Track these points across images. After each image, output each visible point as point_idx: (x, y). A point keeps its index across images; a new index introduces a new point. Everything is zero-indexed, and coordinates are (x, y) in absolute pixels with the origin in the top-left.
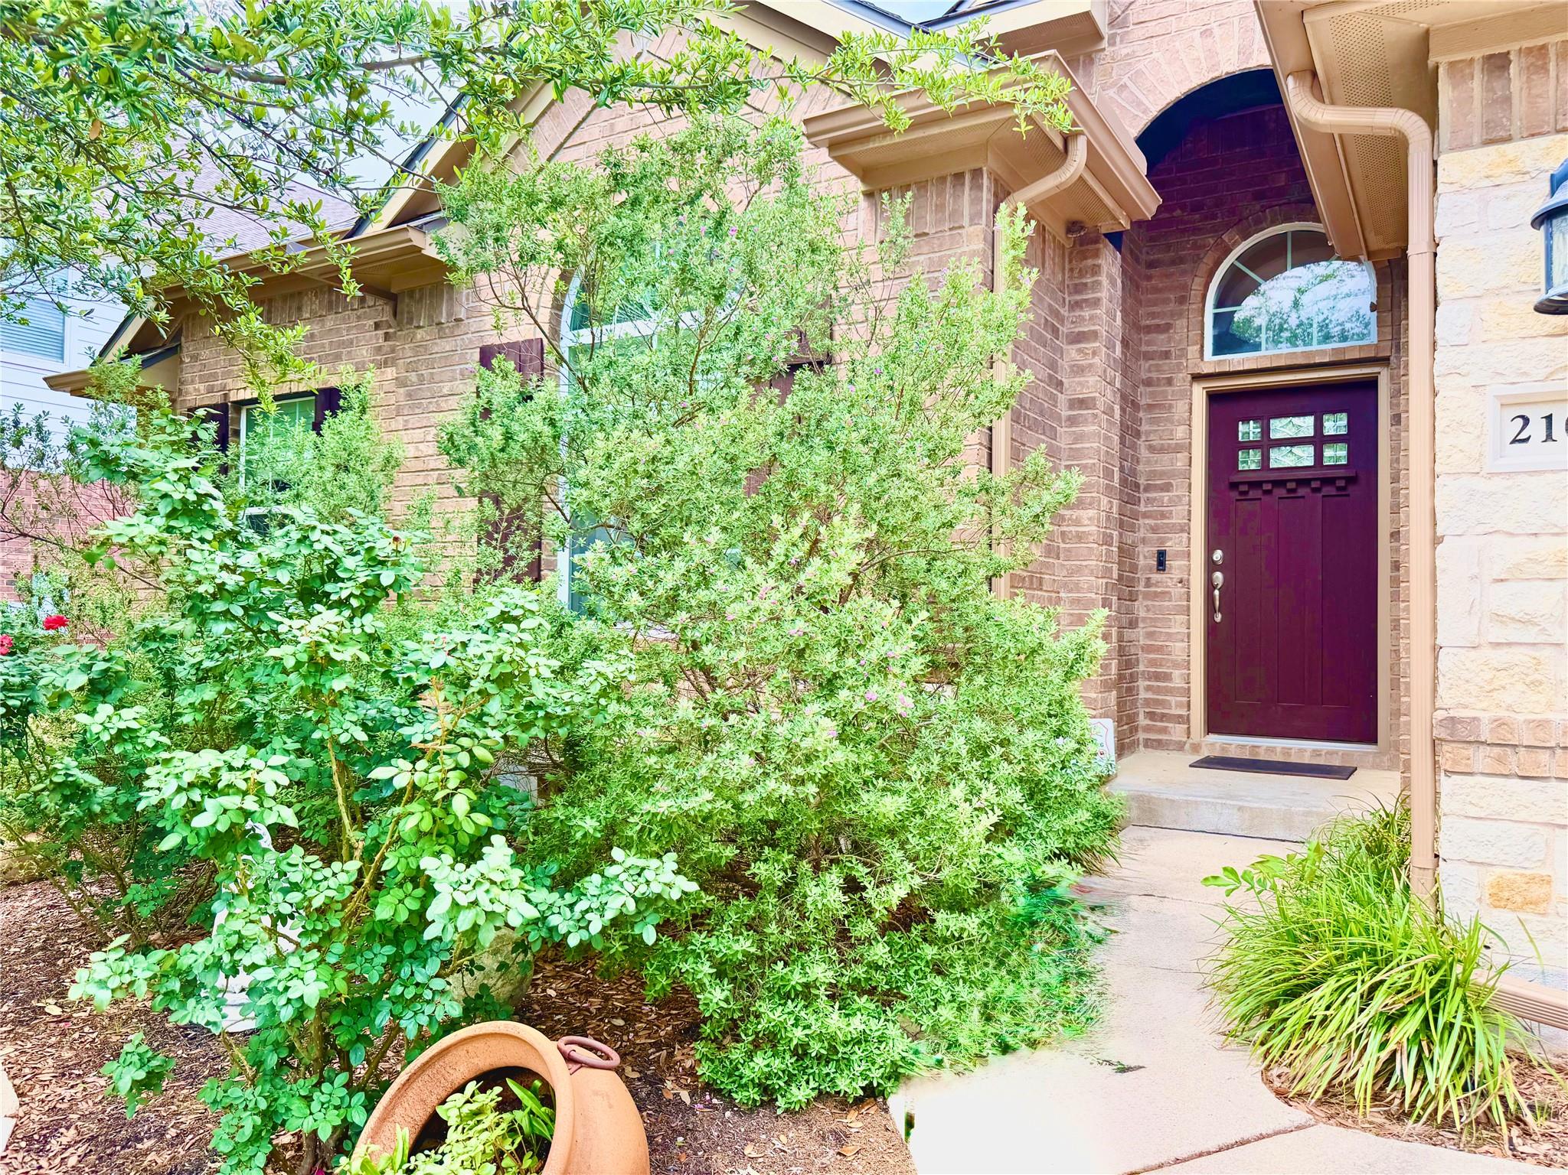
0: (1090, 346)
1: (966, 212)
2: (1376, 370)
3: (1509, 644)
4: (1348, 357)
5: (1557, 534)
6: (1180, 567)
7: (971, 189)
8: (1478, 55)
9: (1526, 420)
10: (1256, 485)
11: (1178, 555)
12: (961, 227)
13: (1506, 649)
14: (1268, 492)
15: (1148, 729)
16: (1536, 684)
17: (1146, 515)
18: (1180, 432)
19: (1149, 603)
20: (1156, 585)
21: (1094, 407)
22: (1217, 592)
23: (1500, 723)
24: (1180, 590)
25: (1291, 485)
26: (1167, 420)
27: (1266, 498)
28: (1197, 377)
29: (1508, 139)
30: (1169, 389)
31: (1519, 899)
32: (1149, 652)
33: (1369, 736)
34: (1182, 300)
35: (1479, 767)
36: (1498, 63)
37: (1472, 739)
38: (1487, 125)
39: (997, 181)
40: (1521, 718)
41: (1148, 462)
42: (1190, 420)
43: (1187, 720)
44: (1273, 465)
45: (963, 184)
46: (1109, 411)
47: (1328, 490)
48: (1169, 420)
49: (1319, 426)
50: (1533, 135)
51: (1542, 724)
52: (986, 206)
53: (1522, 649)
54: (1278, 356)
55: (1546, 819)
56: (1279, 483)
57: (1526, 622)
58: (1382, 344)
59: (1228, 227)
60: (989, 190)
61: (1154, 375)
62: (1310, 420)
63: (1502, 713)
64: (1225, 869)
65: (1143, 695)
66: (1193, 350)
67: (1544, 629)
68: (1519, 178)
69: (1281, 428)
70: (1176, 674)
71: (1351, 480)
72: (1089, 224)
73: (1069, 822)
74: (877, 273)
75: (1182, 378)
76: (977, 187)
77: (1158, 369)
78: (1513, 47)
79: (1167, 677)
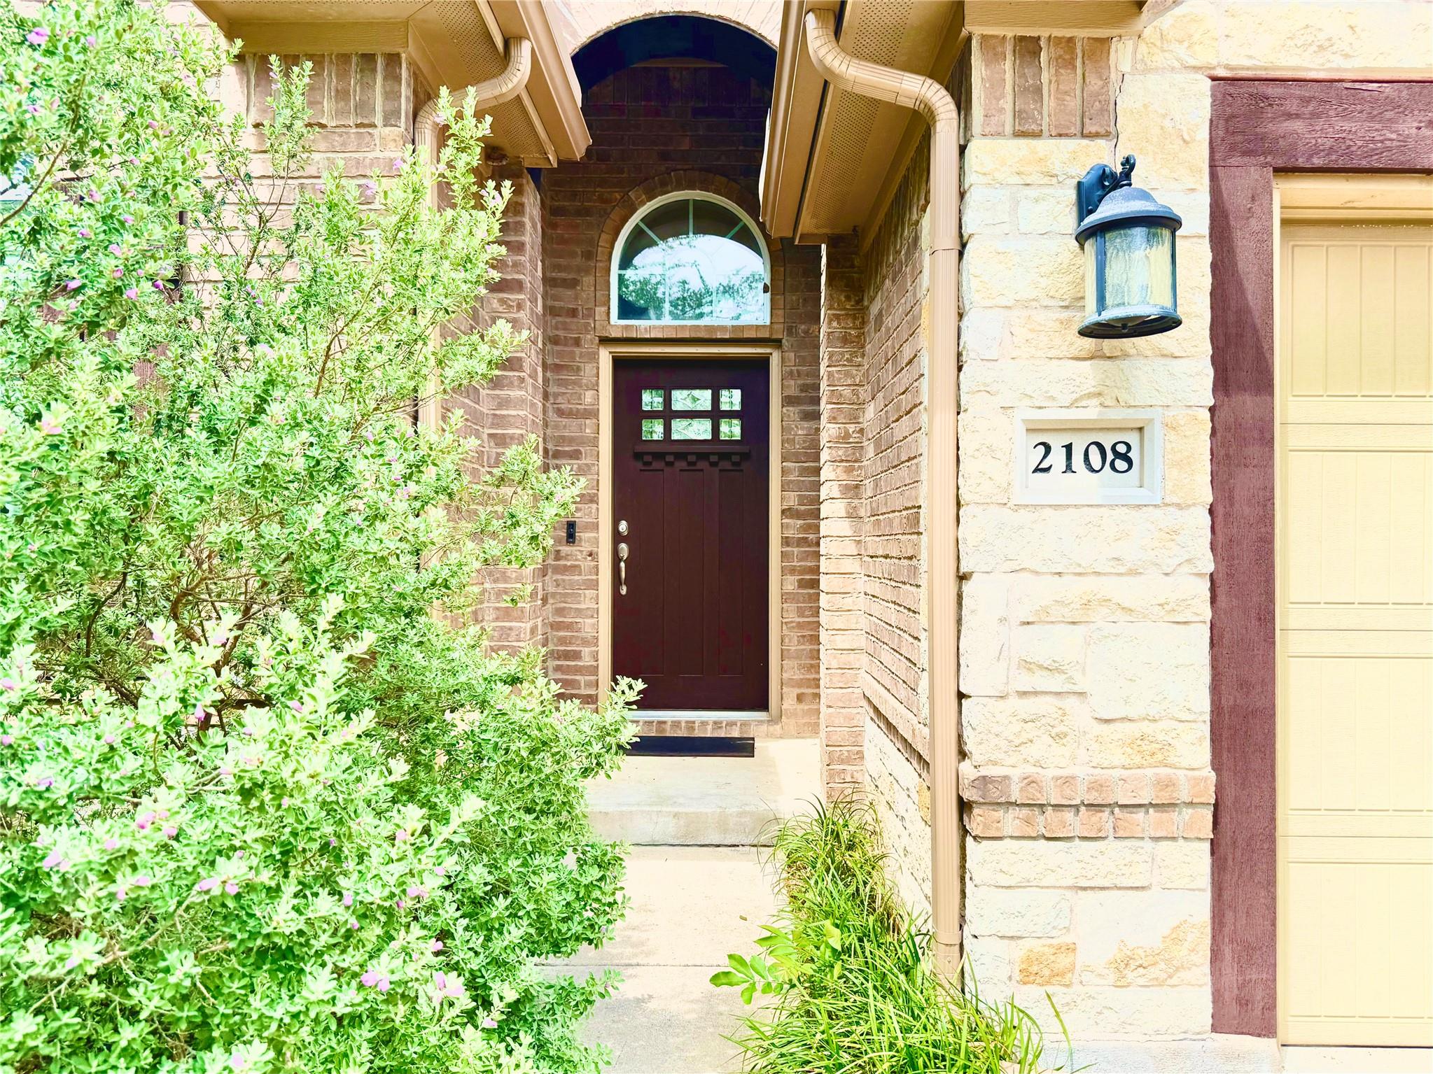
0: (515, 296)
1: (379, 108)
2: (768, 350)
3: (1036, 693)
4: (746, 335)
5: (1080, 574)
6: (589, 540)
7: (385, 78)
8: (1010, 35)
9: (1048, 449)
10: (659, 456)
11: (587, 527)
12: (373, 126)
13: (1032, 699)
14: (670, 464)
16: (1060, 736)
18: (588, 397)
19: (559, 577)
20: (566, 557)
21: (521, 369)
22: (623, 565)
23: (1030, 781)
24: (587, 564)
25: (692, 458)
26: (574, 383)
27: (668, 470)
28: (605, 341)
29: (1037, 135)
30: (577, 350)
31: (1046, 972)
32: (558, 629)
33: (761, 703)
34: (589, 255)
35: (1009, 830)
36: (1029, 48)
37: (1002, 800)
38: (1018, 115)
39: (416, 75)
40: (1051, 773)
41: (556, 427)
42: (597, 384)
44: (675, 436)
45: (374, 70)
46: (533, 376)
47: (725, 465)
48: (577, 383)
49: (716, 400)
50: (1060, 135)
51: (1068, 781)
52: (405, 105)
53: (1049, 698)
54: (683, 327)
55: (1070, 882)
56: (680, 456)
57: (1054, 669)
58: (775, 326)
59: (634, 184)
60: (409, 85)
61: (561, 333)
62: (707, 394)
63: (1030, 770)
64: (730, 956)
66: (600, 310)
67: (1071, 678)
68: (1046, 180)
69: (681, 399)
70: (586, 651)
71: (745, 456)
72: (510, 152)
74: (257, 166)
75: (589, 339)
76: (392, 76)
77: (566, 328)
78: (1044, 33)
79: (576, 655)
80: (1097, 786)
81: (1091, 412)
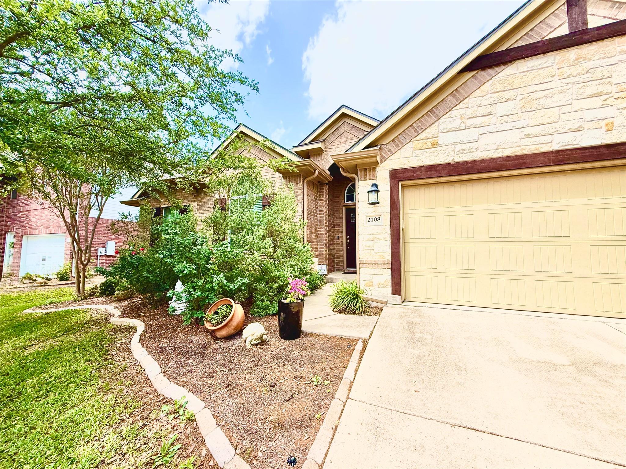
0: (323, 201)
1: (298, 182)
5: (373, 234)
6: (342, 239)
9: (369, 219)
11: (341, 237)
13: (367, 250)
15: (336, 268)
16: (370, 255)
17: (336, 230)
19: (337, 245)
20: (338, 242)
21: (323, 212)
22: (348, 243)
23: (367, 261)
24: (342, 243)
26: (339, 213)
28: (344, 206)
29: (367, 180)
30: (339, 208)
31: (369, 285)
32: (337, 254)
34: (341, 192)
36: (365, 170)
37: (363, 263)
38: (364, 178)
39: (304, 176)
40: (369, 260)
41: (336, 220)
42: (343, 213)
43: (343, 266)
45: (298, 178)
46: (326, 212)
50: (370, 180)
51: (371, 260)
52: (302, 180)
53: (369, 250)
55: (372, 274)
57: (369, 247)
60: (303, 178)
63: (367, 259)
65: (336, 261)
66: (343, 201)
67: (372, 248)
70: (341, 258)
72: (322, 181)
73: (307, 277)
75: (341, 206)
76: (300, 177)
77: (337, 204)
78: (367, 168)
79: (339, 258)
80: (375, 261)
81: (373, 214)
